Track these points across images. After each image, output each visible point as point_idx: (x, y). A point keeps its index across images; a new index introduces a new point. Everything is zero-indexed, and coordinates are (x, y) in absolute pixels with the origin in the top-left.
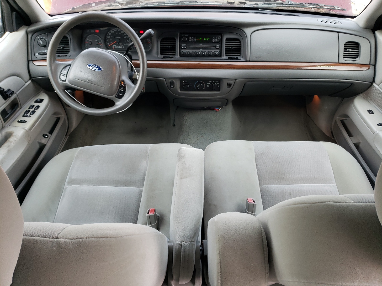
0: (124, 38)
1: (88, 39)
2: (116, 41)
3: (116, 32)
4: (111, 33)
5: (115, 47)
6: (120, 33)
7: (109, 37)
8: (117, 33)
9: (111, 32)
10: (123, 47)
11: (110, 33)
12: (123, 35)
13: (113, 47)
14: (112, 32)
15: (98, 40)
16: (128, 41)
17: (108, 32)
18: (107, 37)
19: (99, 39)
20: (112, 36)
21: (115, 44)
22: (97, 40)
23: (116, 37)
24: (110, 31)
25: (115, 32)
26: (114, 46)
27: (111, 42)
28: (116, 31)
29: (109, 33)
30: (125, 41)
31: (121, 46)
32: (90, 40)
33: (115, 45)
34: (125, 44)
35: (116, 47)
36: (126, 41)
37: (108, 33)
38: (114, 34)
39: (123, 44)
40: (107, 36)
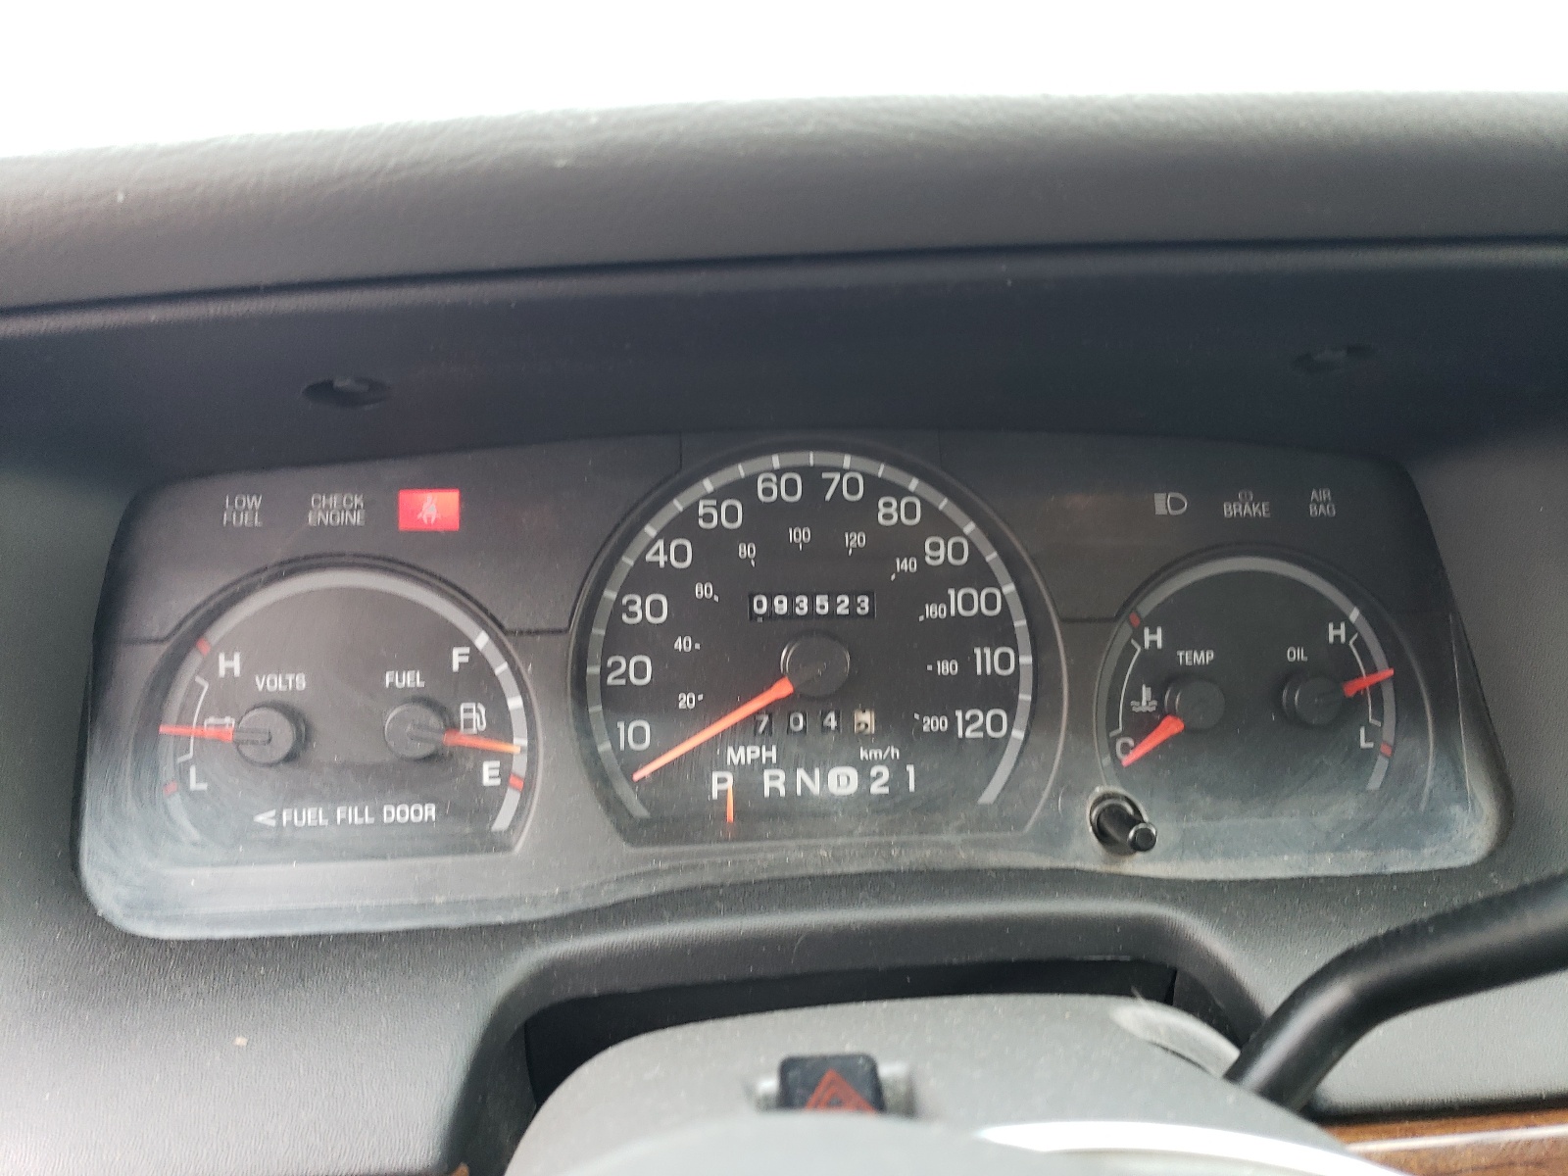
0: (932, 611)
1: (230, 664)
2: (778, 676)
3: (782, 514)
4: (700, 538)
5: (747, 777)
6: (855, 540)
7: (646, 609)
8: (800, 535)
9: (684, 526)
10: (898, 769)
11: (667, 534)
12: (906, 565)
13: (721, 784)
14: (716, 516)
15: (433, 660)
16: (987, 660)
17: (647, 517)
18: (619, 608)
19: (458, 657)
20: (703, 590)
21: (747, 731)
22: (411, 679)
23: (781, 606)
24: (678, 505)
25: (766, 520)
26: (733, 768)
27: (686, 701)
28: (779, 491)
29: (650, 531)
30: (947, 668)
31: (864, 768)
32: (273, 683)
33: (767, 738)
34: (933, 724)
35: (774, 782)
36: (968, 663)
37: (636, 529)
38: (746, 551)
39: (897, 723)
40: (610, 595)
